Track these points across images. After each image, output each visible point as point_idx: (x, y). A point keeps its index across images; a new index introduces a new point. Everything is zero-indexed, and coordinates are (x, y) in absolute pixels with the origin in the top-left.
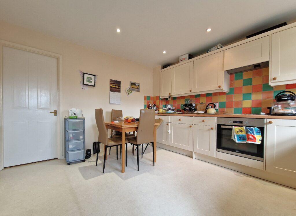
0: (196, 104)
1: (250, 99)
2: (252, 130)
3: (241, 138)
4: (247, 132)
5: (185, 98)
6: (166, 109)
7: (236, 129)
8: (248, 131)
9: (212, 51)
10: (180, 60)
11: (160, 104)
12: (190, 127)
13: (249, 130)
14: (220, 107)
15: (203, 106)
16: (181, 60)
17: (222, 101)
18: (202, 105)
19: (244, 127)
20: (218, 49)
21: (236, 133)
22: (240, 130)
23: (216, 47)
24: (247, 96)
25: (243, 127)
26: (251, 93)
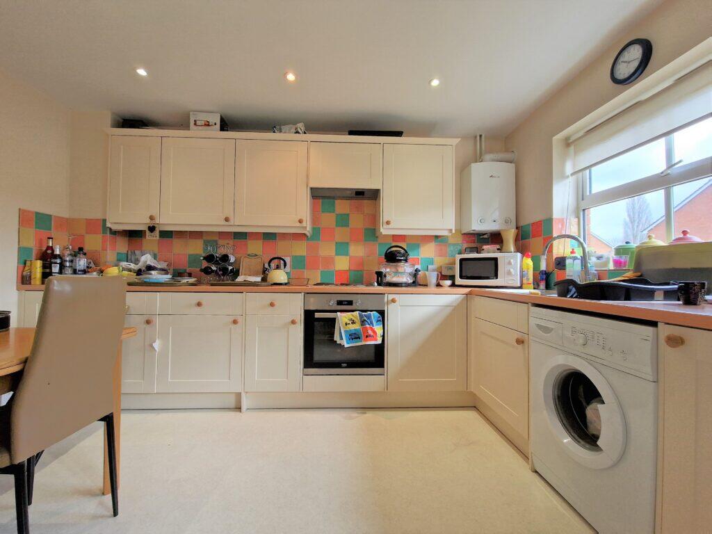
0: (237, 256)
1: (347, 254)
2: (369, 317)
3: (354, 336)
4: (363, 322)
5: (205, 238)
6: (132, 266)
7: (343, 318)
8: (365, 320)
9: (285, 133)
10: (192, 123)
11: (104, 249)
12: (235, 322)
13: (365, 318)
14: (293, 267)
15: (256, 264)
16: (195, 124)
17: (297, 254)
18: (254, 261)
19: (357, 312)
20: (297, 134)
21: (343, 327)
22: (351, 319)
23: (294, 127)
24: (342, 248)
25: (355, 313)
26: (348, 243)
